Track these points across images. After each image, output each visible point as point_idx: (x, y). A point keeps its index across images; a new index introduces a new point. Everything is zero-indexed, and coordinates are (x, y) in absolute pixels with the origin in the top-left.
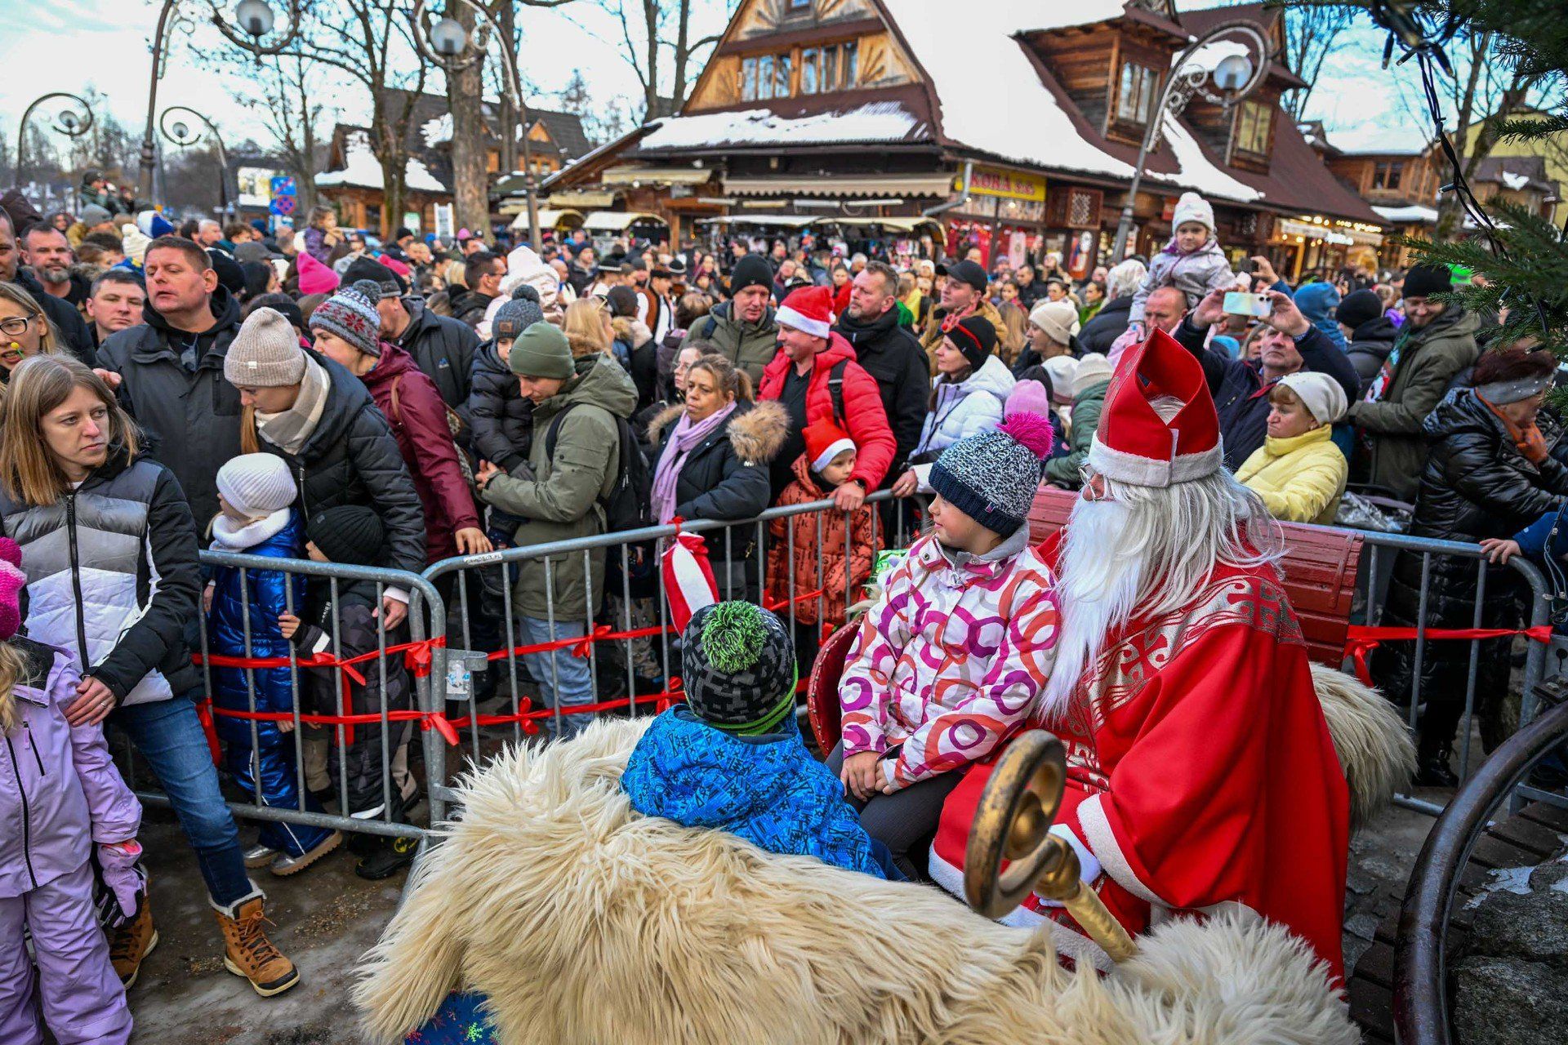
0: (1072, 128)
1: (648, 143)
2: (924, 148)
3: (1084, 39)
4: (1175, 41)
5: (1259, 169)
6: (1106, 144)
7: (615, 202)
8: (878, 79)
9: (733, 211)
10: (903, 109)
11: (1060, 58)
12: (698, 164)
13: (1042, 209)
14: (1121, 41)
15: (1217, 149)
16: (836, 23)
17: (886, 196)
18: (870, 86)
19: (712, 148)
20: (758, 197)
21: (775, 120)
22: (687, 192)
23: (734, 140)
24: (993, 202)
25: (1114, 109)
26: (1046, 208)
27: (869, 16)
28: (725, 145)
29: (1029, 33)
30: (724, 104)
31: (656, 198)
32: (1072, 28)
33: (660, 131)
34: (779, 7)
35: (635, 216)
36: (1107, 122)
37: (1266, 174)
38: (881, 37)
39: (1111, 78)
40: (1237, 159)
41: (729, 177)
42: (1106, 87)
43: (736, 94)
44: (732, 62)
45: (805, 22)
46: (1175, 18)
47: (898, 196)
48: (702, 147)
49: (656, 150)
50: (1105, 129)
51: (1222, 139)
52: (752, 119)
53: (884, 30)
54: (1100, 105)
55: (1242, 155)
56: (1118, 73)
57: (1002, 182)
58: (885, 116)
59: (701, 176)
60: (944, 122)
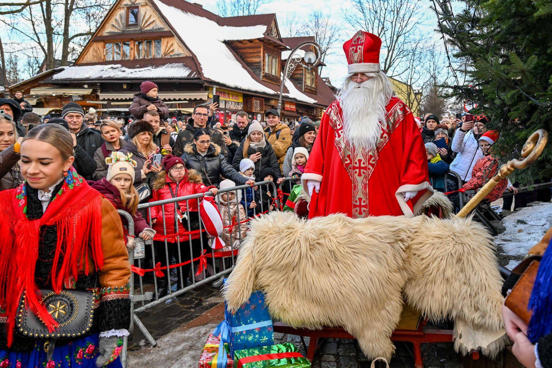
0: (250, 76)
1: (56, 77)
2: (196, 81)
3: (250, 44)
4: (282, 47)
5: (314, 93)
6: (263, 82)
7: (37, 103)
8: (172, 54)
9: (104, 106)
10: (185, 66)
11: (241, 51)
12: (86, 86)
13: (242, 106)
14: (264, 46)
15: (299, 85)
16: (151, 32)
17: (180, 100)
18: (168, 57)
19: (93, 80)
20: (117, 100)
21: (124, 69)
22: (80, 99)
23: (104, 76)
24: (224, 102)
25: (264, 70)
26: (243, 105)
27: (165, 30)
28: (100, 79)
29: (228, 41)
30: (97, 62)
31: (61, 102)
32: (245, 40)
33: (63, 72)
34: (122, 24)
35: (51, 109)
36: (262, 74)
37: (316, 94)
38: (172, 38)
39: (262, 59)
40: (306, 89)
41: (101, 92)
42: (260, 62)
43: (103, 57)
44: (100, 45)
45: (136, 30)
46: (281, 40)
47: (185, 100)
48: (87, 79)
49: (61, 80)
50: (261, 77)
51: (301, 82)
52: (112, 68)
53: (173, 36)
54: (259, 68)
55: (308, 88)
56: (264, 57)
57: (227, 95)
58: (177, 68)
59: (87, 92)
60: (203, 71)
